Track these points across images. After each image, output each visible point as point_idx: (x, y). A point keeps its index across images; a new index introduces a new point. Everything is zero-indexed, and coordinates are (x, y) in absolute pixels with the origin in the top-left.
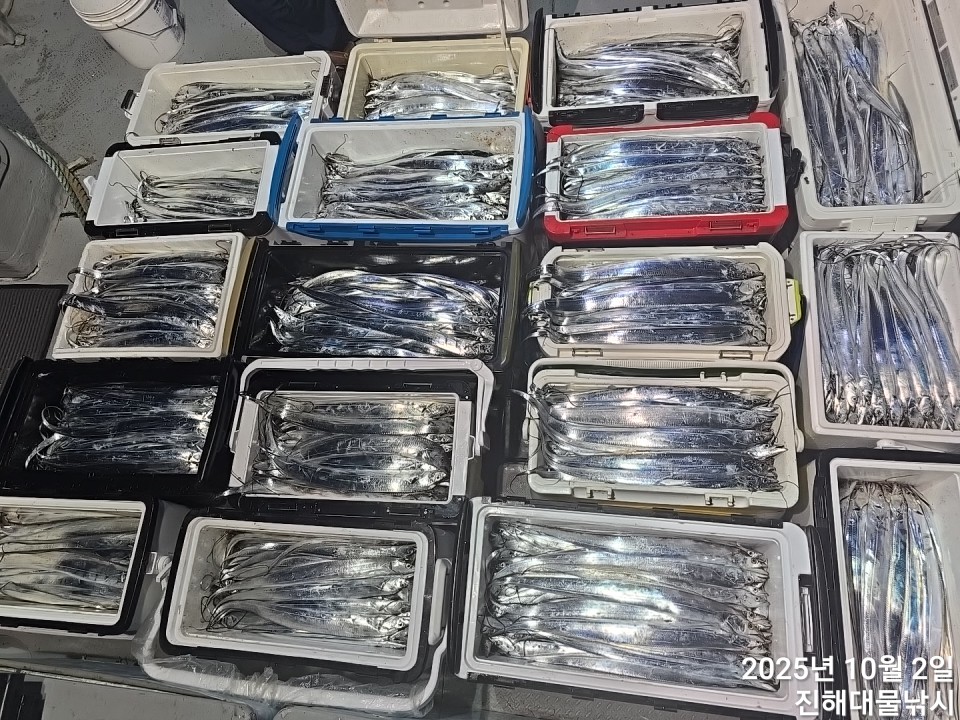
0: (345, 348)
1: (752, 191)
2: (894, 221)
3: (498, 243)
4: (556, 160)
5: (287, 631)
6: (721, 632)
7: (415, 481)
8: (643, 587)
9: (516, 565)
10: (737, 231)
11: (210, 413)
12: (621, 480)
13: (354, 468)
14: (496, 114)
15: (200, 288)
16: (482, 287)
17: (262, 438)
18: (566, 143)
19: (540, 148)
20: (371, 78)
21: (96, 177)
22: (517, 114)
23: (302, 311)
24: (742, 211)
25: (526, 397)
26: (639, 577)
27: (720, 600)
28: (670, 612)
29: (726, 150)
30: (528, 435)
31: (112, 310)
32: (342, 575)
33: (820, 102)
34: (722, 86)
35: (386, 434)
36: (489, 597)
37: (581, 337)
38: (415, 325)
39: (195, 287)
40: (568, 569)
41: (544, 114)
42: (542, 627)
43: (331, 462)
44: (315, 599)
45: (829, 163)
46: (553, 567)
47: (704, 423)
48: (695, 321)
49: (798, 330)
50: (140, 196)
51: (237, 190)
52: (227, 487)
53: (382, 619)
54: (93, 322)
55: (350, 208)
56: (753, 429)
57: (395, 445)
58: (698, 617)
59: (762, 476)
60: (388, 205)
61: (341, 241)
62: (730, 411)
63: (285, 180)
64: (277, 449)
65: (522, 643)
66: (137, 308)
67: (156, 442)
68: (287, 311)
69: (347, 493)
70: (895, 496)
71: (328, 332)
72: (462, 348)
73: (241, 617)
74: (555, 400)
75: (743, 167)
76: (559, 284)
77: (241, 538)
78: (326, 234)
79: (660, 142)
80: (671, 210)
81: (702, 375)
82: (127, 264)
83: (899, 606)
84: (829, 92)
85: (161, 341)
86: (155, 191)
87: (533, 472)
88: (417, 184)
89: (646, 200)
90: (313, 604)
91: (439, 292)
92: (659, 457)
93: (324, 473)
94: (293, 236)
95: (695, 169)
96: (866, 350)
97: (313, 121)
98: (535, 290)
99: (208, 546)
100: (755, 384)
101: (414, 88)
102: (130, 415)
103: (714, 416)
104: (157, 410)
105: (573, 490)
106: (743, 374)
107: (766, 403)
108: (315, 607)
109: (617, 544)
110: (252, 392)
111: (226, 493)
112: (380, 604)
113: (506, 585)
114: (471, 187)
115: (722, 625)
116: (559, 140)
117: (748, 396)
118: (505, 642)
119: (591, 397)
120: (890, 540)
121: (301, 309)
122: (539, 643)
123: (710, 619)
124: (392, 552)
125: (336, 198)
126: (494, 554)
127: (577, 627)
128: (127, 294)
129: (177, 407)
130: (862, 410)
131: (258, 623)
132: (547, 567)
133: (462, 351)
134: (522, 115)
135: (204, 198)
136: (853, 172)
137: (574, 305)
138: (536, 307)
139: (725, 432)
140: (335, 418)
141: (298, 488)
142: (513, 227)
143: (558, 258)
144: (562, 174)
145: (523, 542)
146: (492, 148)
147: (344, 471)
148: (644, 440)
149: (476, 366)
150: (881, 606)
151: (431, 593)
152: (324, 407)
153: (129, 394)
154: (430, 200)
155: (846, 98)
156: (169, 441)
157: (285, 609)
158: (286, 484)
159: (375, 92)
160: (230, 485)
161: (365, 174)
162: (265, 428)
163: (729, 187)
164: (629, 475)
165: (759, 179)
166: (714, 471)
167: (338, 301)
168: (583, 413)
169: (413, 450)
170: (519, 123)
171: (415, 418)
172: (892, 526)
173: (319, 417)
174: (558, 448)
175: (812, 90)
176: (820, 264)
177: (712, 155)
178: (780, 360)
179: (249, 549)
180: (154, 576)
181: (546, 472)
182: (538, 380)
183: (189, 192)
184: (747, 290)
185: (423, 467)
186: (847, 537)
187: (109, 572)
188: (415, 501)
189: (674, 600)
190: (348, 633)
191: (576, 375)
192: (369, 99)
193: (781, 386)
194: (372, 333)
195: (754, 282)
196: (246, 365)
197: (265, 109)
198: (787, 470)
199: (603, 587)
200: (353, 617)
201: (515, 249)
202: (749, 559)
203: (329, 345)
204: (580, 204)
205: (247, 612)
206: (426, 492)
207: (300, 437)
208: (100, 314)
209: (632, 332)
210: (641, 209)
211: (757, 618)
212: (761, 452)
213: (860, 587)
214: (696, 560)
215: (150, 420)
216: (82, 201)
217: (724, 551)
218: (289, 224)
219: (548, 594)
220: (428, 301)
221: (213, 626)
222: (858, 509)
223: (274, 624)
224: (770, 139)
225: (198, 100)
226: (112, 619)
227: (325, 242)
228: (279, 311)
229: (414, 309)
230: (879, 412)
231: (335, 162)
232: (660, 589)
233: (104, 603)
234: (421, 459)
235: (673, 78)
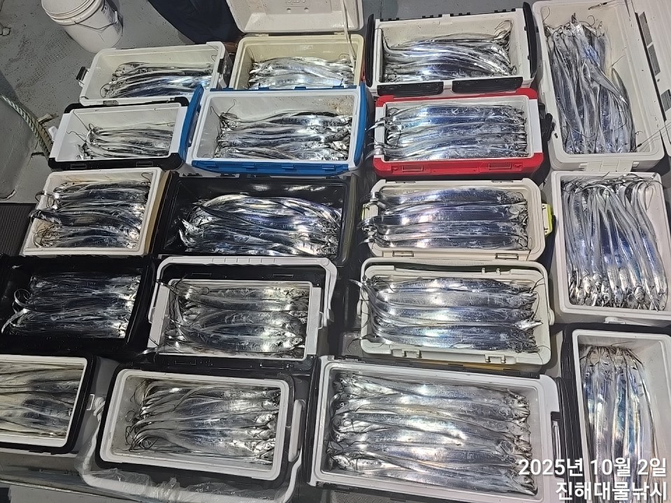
0: (232, 249)
1: (518, 142)
2: (617, 165)
3: (341, 177)
4: (382, 119)
5: (187, 451)
6: (496, 453)
7: (280, 344)
8: (441, 420)
9: (352, 404)
10: (508, 170)
11: (135, 295)
12: (426, 344)
13: (237, 335)
14: (341, 87)
15: (129, 206)
16: (329, 208)
17: (171, 312)
18: (389, 108)
19: (371, 111)
20: (253, 61)
21: (57, 127)
22: (355, 87)
23: (202, 223)
24: (511, 156)
25: (360, 285)
26: (438, 414)
27: (495, 429)
28: (460, 438)
29: (501, 114)
30: (361, 312)
31: (66, 221)
32: (227, 411)
33: (565, 82)
34: (497, 70)
35: (260, 310)
36: (332, 427)
37: (399, 243)
38: (281, 233)
39: (127, 205)
40: (388, 407)
41: (374, 87)
42: (369, 449)
43: (220, 331)
44: (208, 428)
45: (571, 123)
46: (378, 406)
47: (485, 304)
48: (478, 232)
49: (550, 239)
50: (88, 141)
51: (157, 137)
52: (146, 348)
53: (255, 443)
54: (53, 230)
55: (237, 151)
56: (519, 308)
57: (267, 318)
58: (480, 442)
59: (525, 342)
60: (264, 149)
61: (231, 174)
62: (502, 296)
63: (192, 130)
64: (182, 320)
65: (355, 460)
66: (85, 220)
67: (96, 315)
68: (191, 223)
69: (233, 352)
70: (618, 357)
71: (220, 238)
72: (315, 250)
73: (154, 441)
74: (380, 287)
75: (512, 126)
76: (383, 205)
77: (155, 384)
78: (220, 169)
79: (454, 108)
80: (462, 155)
81: (483, 271)
82: (78, 189)
83: (621, 435)
84: (571, 75)
85: (102, 244)
86: (99, 138)
87: (364, 338)
88: (284, 135)
89: (444, 148)
90: (206, 432)
91: (300, 211)
92: (452, 328)
93: (216, 338)
94: (197, 171)
95: (479, 127)
96: (596, 254)
97: (212, 90)
98: (366, 210)
99: (131, 390)
100: (520, 277)
101: (283, 68)
102: (78, 296)
103: (492, 299)
104: (97, 292)
105: (392, 351)
106: (512, 271)
107: (528, 291)
108: (208, 434)
109: (423, 390)
110: (165, 280)
111: (145, 352)
112: (254, 432)
113: (344, 419)
114: (323, 137)
115: (497, 447)
116: (384, 105)
117: (515, 285)
118: (343, 460)
119: (405, 285)
120: (614, 388)
121: (201, 221)
122: (367, 461)
123: (489, 443)
124: (263, 395)
125: (227, 144)
126: (336, 397)
127: (394, 449)
128: (77, 210)
129: (112, 290)
130: (595, 296)
131: (166, 445)
132: (373, 406)
133: (315, 253)
134: (359, 88)
135: (134, 143)
136: (588, 130)
137: (394, 220)
138: (367, 222)
139: (498, 310)
140: (224, 299)
141: (196, 349)
142: (352, 166)
143: (383, 188)
144: (386, 129)
145: (356, 388)
146: (338, 111)
147: (231, 337)
148: (442, 316)
149: (325, 263)
150: (608, 435)
151: (291, 425)
152: (216, 291)
153: (77, 281)
154: (294, 146)
155: (583, 80)
156: (105, 314)
157: (186, 436)
158: (188, 346)
159: (256, 71)
160: (148, 346)
161: (248, 128)
162: (174, 306)
163: (502, 139)
164: (431, 341)
165: (523, 134)
166: (491, 338)
167: (227, 216)
168: (398, 296)
169: (279, 322)
170: (357, 93)
171: (281, 299)
172: (616, 378)
173: (212, 298)
174: (382, 321)
175: (559, 74)
176: (565, 194)
177: (491, 117)
178: (538, 260)
179: (161, 392)
180: (92, 411)
181: (373, 338)
182: (368, 273)
183: (123, 139)
184: (515, 211)
185: (286, 334)
186: (585, 385)
187: (60, 408)
188: (280, 359)
189: (464, 430)
190: (231, 453)
191: (395, 270)
192: (252, 76)
193: (539, 278)
194: (251, 239)
195: (520, 206)
196: (161, 261)
197: (178, 82)
198: (543, 338)
199: (412, 421)
200: (235, 441)
201: (353, 181)
202: (516, 401)
203: (220, 248)
204: (398, 150)
205: (159, 437)
206: (288, 352)
207: (199, 313)
208: (58, 223)
209: (435, 240)
210: (441, 154)
211: (522, 443)
212: (525, 325)
213: (594, 421)
214: (478, 401)
215: (91, 299)
216: (47, 144)
217: (498, 395)
218: (193, 162)
219: (374, 425)
220: (292, 217)
221: (134, 447)
222: (592, 366)
223: (178, 446)
224: (531, 107)
225: (132, 75)
226: (61, 443)
227: (219, 175)
228: (185, 223)
229: (281, 222)
230: (607, 298)
231: (226, 119)
232: (453, 422)
233: (56, 431)
234: (284, 329)
235: (464, 64)
